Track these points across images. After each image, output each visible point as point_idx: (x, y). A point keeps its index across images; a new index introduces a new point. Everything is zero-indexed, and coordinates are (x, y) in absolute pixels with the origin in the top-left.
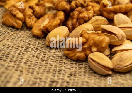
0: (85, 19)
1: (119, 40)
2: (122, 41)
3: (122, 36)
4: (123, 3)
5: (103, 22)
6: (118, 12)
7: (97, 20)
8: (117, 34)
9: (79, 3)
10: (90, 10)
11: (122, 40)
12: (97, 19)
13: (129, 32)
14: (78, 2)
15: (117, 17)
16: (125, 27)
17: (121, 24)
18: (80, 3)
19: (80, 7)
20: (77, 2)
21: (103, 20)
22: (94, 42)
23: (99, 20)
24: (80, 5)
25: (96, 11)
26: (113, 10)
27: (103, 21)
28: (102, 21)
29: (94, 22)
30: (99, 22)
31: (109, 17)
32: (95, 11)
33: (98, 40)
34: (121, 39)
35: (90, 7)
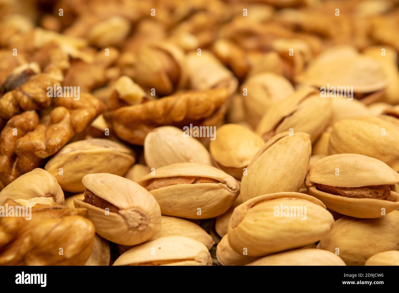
0: (37, 153)
1: (129, 229)
2: (142, 231)
3: (142, 215)
4: (203, 86)
5: (101, 162)
6: (162, 121)
7: (76, 157)
8: (122, 209)
9: (25, 100)
10: (60, 120)
11: (141, 229)
12: (78, 151)
13: (182, 194)
14: (24, 93)
15: (152, 142)
16: (170, 178)
17: (167, 164)
18: (29, 97)
19: (31, 109)
20: (19, 94)
21: (99, 154)
22: (32, 242)
23: (84, 154)
24: (31, 104)
25: (77, 122)
26: (144, 117)
27: (101, 158)
28: (95, 158)
29: (66, 162)
30: (83, 163)
31: (133, 139)
32: (74, 122)
33: (47, 235)
34: (136, 224)
35: (59, 111)
